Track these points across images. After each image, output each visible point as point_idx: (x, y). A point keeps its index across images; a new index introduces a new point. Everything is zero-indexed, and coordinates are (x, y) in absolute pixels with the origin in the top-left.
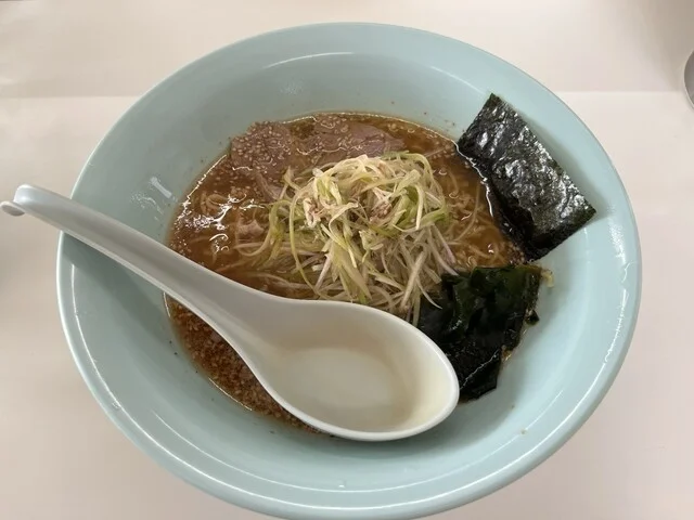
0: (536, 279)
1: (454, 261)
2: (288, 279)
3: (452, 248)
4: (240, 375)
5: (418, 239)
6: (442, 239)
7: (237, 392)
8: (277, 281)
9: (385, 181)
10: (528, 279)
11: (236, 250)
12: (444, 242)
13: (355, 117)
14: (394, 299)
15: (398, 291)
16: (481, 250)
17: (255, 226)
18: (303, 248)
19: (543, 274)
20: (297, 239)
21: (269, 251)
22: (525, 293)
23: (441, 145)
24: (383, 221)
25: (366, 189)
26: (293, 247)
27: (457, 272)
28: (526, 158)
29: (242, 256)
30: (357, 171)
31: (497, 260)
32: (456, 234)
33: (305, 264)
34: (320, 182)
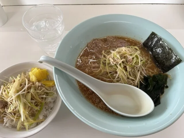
0: (166, 77)
1: (146, 73)
2: (106, 78)
3: (145, 69)
4: (96, 100)
5: (138, 68)
6: (143, 67)
7: (96, 105)
8: (103, 78)
9: (130, 54)
10: (164, 77)
11: (92, 71)
12: (143, 68)
13: (117, 37)
14: (133, 83)
15: (134, 80)
16: (152, 70)
17: (96, 65)
18: (110, 70)
19: (168, 76)
20: (108, 68)
21: (101, 71)
22: (164, 80)
23: (139, 44)
24: (131, 63)
25: (125, 55)
26: (107, 70)
27: (147, 75)
28: (162, 47)
29: (94, 72)
30: (123, 51)
31: (156, 73)
32: (145, 67)
33: (111, 74)
34: (114, 54)
